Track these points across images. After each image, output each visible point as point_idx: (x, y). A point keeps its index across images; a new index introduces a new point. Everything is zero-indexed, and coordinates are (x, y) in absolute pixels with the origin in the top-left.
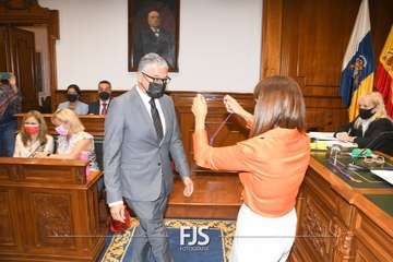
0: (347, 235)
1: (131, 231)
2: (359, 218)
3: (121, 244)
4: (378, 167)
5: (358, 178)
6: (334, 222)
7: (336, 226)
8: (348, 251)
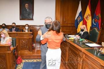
0: (81, 59)
1: (23, 63)
2: (84, 55)
3: (20, 67)
4: (86, 43)
5: (82, 46)
6: (78, 57)
7: (78, 58)
8: (81, 63)
